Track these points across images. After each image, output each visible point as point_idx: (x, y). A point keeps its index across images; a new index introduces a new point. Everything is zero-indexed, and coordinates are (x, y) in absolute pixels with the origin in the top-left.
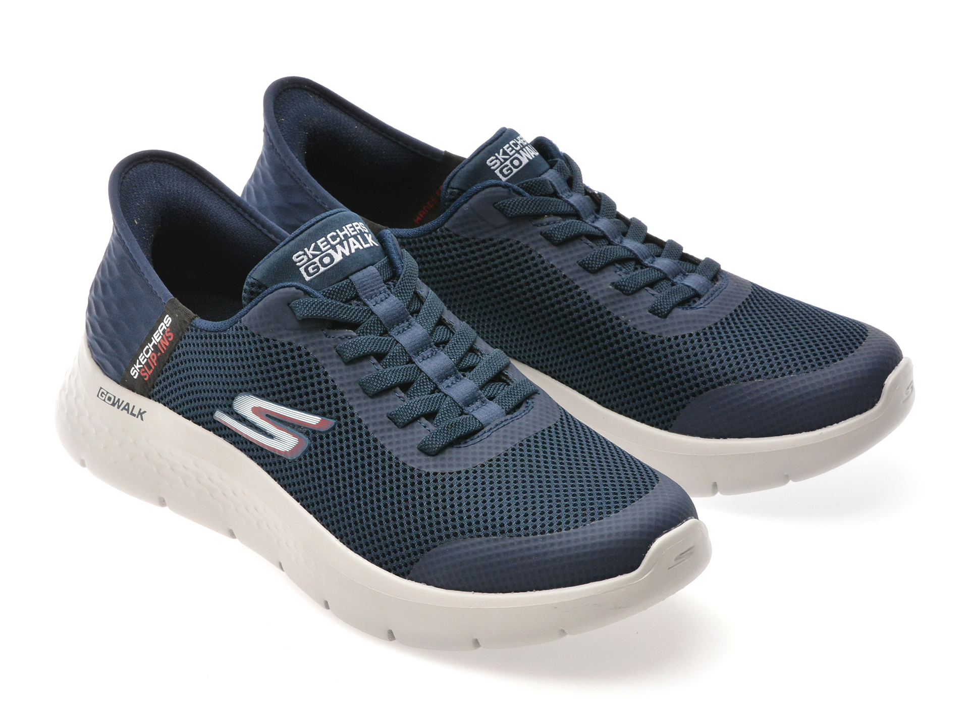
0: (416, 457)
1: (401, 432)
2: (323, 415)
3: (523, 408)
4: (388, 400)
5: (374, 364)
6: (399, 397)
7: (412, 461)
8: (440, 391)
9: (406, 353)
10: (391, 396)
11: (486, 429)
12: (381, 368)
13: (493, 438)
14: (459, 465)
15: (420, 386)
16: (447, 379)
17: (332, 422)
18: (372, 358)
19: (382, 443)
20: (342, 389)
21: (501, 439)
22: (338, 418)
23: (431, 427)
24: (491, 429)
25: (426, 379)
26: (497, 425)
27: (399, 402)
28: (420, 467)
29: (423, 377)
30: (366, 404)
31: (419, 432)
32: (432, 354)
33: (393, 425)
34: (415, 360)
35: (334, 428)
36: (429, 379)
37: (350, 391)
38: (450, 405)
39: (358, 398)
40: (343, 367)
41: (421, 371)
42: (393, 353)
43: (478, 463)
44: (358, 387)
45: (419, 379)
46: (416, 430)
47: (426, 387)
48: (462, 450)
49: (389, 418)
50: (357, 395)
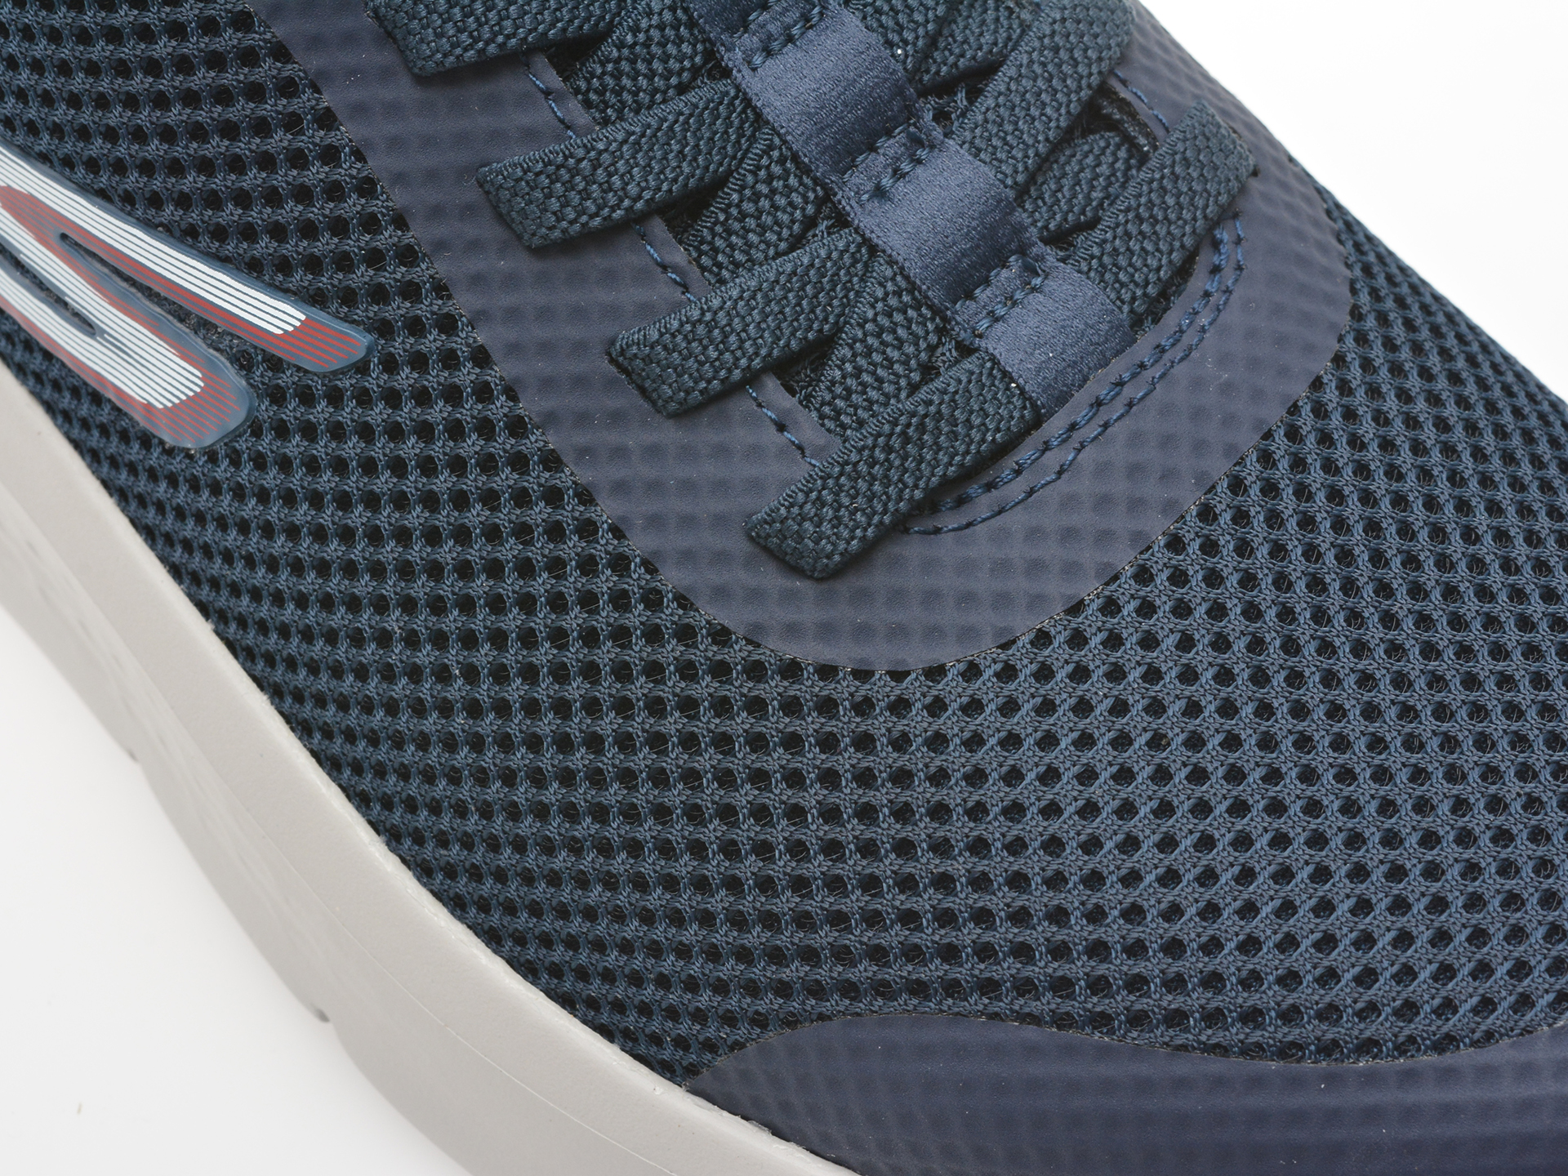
0: (739, 577)
1: (669, 434)
2: (312, 298)
3: (1199, 281)
4: (609, 278)
5: (547, 93)
6: (664, 267)
7: (721, 593)
8: (841, 221)
9: (692, 24)
10: (628, 257)
11: (1055, 426)
12: (582, 117)
13: (1082, 485)
14: (933, 633)
15: (756, 197)
16: (873, 149)
17: (359, 342)
18: (541, 62)
19: (585, 476)
20: (399, 198)
21: (1120, 487)
22: (384, 329)
23: (808, 428)
24: (1073, 427)
25: (782, 161)
26: (1098, 403)
27: (663, 291)
28: (758, 628)
29: (766, 152)
30: (511, 281)
31: (755, 452)
32: (806, 18)
33: (627, 399)
34: (733, 58)
35: (362, 368)
36: (795, 158)
37: (436, 212)
38: (893, 301)
39: (474, 246)
40: (404, 90)
41: (759, 120)
42: (635, 30)
43: (1024, 626)
44: (472, 194)
45: (748, 164)
46: (740, 436)
47: (781, 201)
48: (947, 548)
49: (612, 361)
50: (471, 231)
